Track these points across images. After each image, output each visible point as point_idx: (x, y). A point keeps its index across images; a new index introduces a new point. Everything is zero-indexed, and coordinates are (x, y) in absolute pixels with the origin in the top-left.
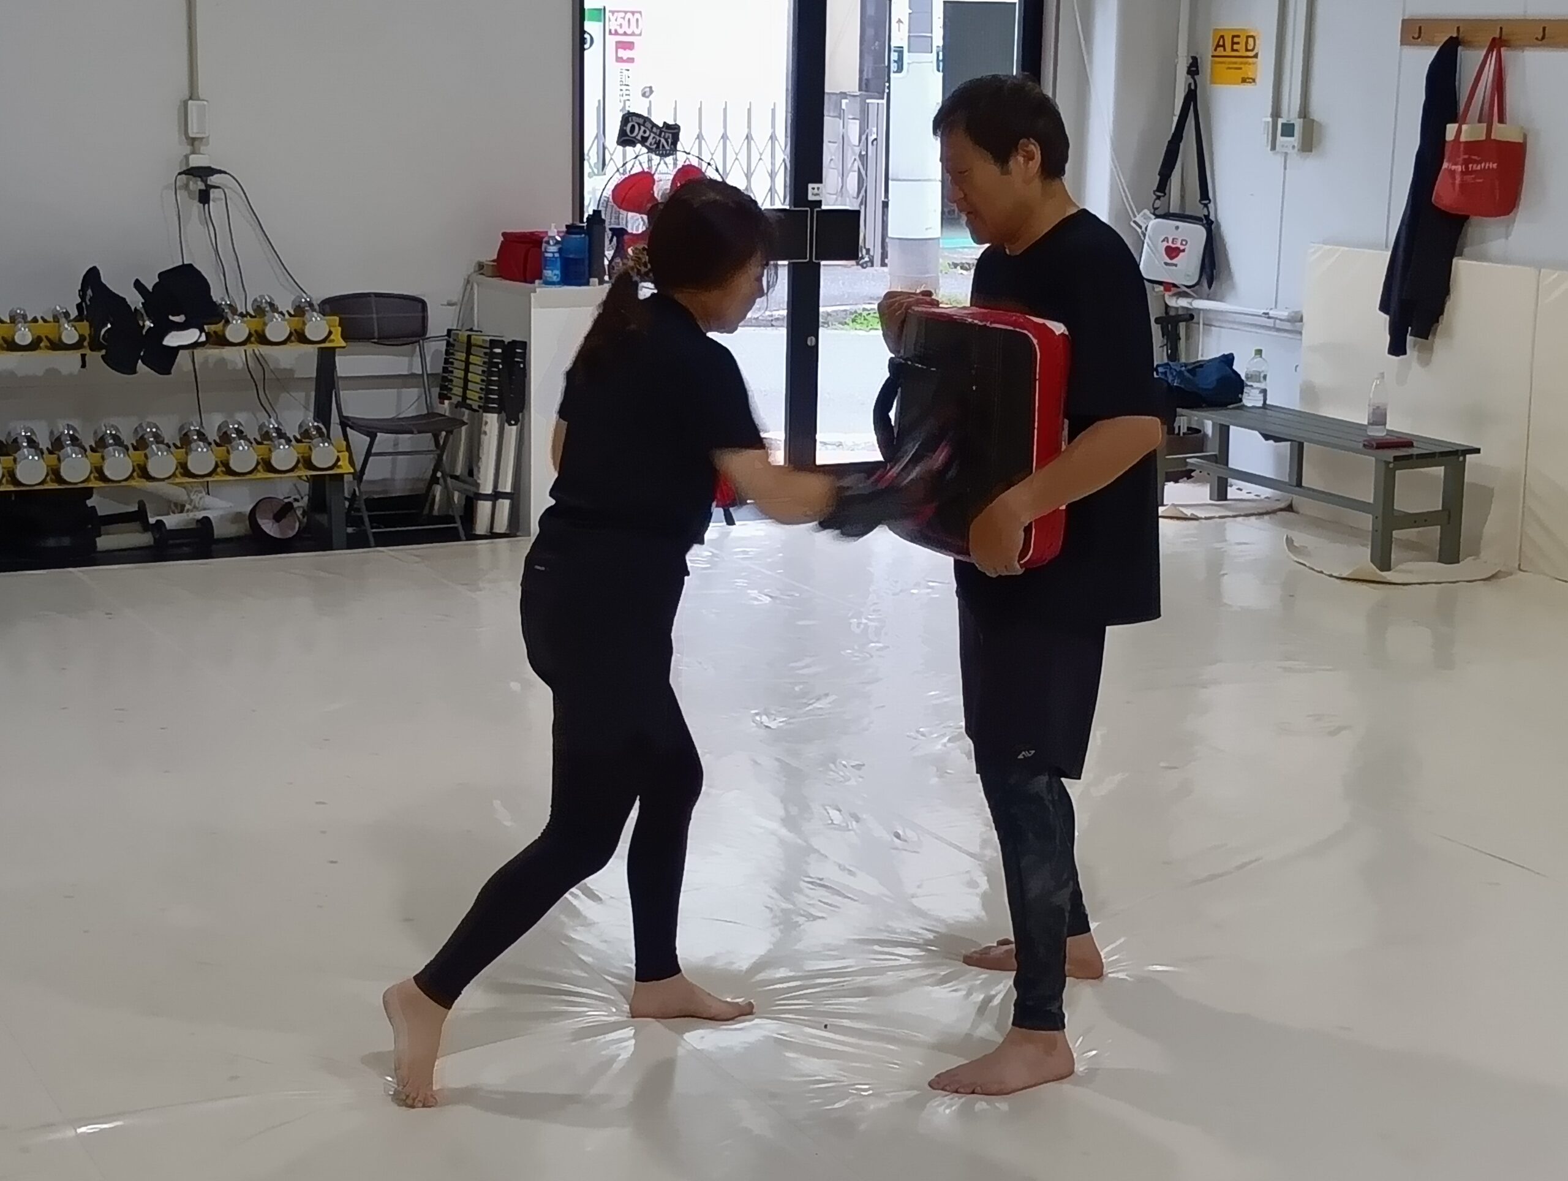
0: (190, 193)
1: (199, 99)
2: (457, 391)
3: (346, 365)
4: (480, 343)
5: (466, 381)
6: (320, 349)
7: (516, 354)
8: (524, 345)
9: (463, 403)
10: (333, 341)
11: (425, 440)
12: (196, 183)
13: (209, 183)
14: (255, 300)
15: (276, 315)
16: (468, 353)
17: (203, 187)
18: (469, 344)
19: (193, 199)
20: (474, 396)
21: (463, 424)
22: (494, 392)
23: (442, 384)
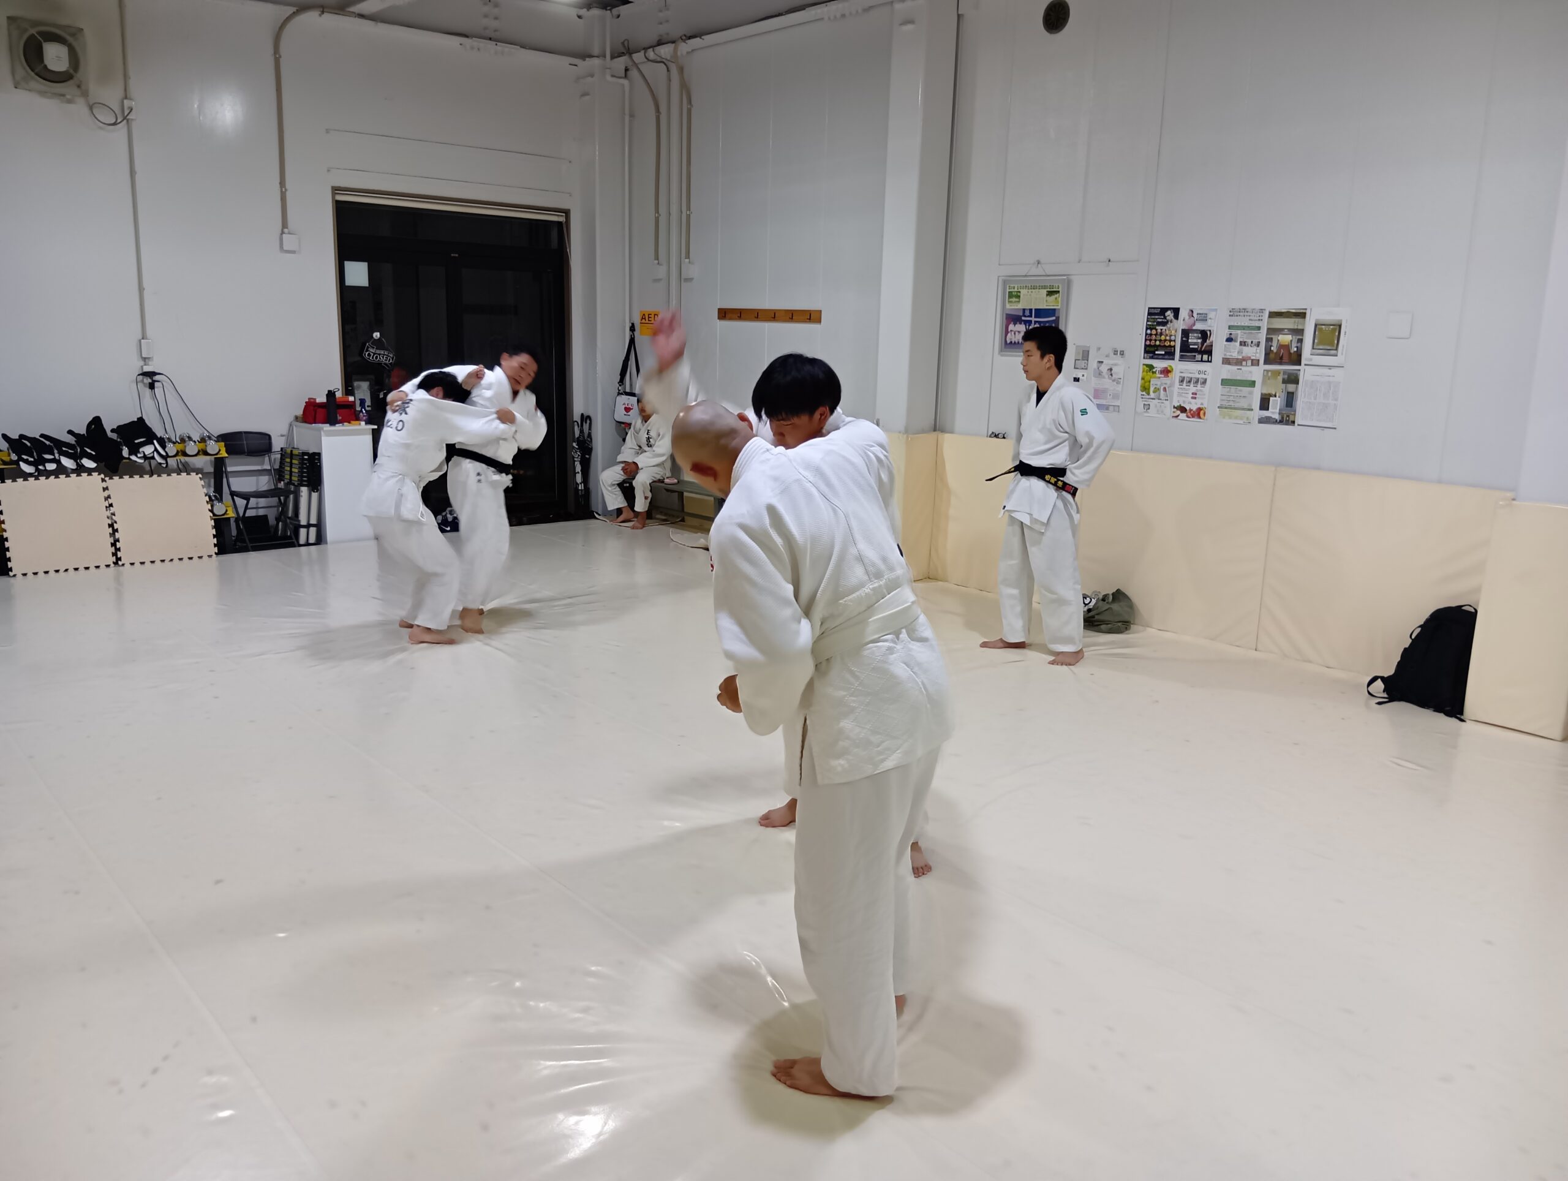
0: (144, 384)
1: (146, 339)
3: (233, 466)
4: (297, 453)
5: (291, 472)
6: (215, 458)
7: (316, 459)
8: (319, 454)
9: (290, 482)
10: (221, 454)
11: (273, 501)
12: (147, 379)
13: (154, 379)
14: (180, 436)
15: (191, 442)
16: (292, 459)
17: (150, 381)
18: (292, 455)
19: (146, 387)
20: (295, 479)
21: (292, 492)
22: (305, 477)
23: (279, 474)
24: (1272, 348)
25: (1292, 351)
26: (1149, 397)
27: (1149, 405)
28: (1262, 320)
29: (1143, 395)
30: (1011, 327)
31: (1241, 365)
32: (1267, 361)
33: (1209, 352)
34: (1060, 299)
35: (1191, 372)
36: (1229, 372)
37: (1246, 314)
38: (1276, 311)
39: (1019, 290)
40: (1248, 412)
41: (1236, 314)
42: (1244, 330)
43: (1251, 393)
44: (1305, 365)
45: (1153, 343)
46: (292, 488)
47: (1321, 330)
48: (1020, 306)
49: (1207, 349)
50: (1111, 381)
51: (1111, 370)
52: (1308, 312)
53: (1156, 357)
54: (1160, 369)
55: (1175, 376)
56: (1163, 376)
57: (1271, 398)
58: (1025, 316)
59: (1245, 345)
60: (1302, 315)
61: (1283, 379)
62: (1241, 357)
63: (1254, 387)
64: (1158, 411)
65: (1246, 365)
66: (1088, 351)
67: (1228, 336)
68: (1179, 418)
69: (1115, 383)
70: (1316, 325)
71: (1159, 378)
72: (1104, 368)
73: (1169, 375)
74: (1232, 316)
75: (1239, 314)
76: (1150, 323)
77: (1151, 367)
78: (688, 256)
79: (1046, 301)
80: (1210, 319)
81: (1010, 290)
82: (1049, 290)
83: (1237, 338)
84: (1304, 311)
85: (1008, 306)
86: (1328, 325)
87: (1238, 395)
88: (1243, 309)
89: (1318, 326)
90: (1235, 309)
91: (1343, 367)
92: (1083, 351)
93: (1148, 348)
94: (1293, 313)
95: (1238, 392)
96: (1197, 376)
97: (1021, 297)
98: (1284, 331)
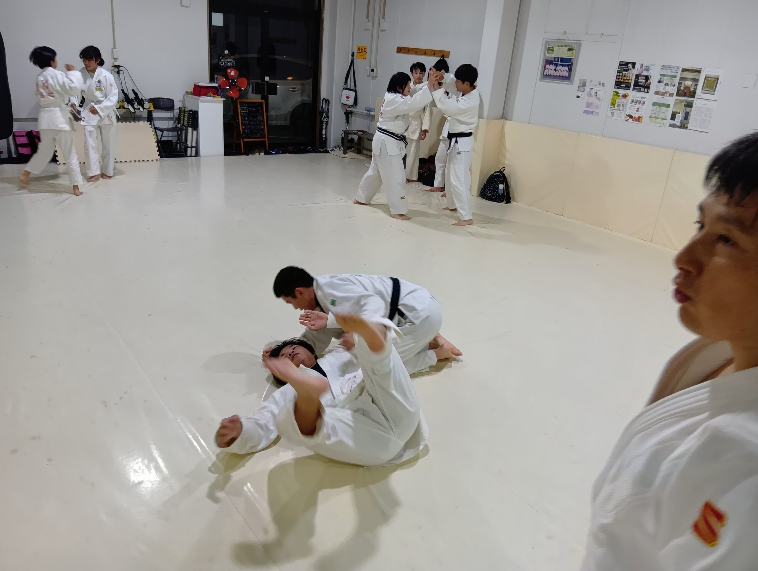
0: (115, 71)
1: (116, 48)
2: (182, 122)
3: (155, 115)
4: (187, 111)
6: (148, 111)
7: (196, 114)
8: (197, 112)
9: (183, 125)
10: (151, 109)
11: (175, 133)
13: (119, 69)
16: (184, 113)
17: (117, 70)
18: (184, 111)
19: (115, 73)
20: (186, 123)
21: (184, 130)
22: (190, 123)
23: (178, 120)
24: (681, 88)
25: (691, 90)
26: (614, 109)
27: (614, 113)
28: (678, 72)
29: (612, 107)
30: (547, 66)
31: (664, 96)
32: (678, 95)
33: (648, 87)
34: (574, 53)
35: (638, 97)
36: (658, 99)
37: (670, 68)
38: (686, 68)
39: (554, 47)
40: (665, 120)
42: (668, 77)
43: (667, 111)
44: (697, 98)
45: (620, 80)
46: (184, 128)
47: (708, 80)
48: (553, 56)
49: (647, 85)
50: (596, 99)
51: (596, 93)
52: (702, 70)
53: (621, 88)
54: (622, 94)
55: (630, 98)
56: (623, 98)
57: (677, 114)
58: (555, 61)
59: (667, 85)
60: (698, 71)
61: (685, 105)
62: (664, 91)
63: (669, 108)
64: (618, 116)
65: (667, 96)
66: (586, 82)
67: (659, 80)
68: (628, 121)
69: (598, 100)
71: (621, 99)
72: (593, 92)
73: (626, 98)
74: (663, 69)
75: (666, 68)
76: (619, 70)
77: (617, 93)
78: (384, 18)
79: (567, 54)
80: (651, 70)
81: (549, 47)
82: (569, 48)
83: (663, 81)
84: (700, 69)
86: (712, 78)
87: (660, 111)
88: (669, 66)
89: (707, 78)
90: (664, 65)
91: (716, 101)
92: (583, 82)
93: (617, 83)
94: (695, 70)
95: (660, 110)
96: (641, 99)
97: (554, 50)
98: (688, 79)
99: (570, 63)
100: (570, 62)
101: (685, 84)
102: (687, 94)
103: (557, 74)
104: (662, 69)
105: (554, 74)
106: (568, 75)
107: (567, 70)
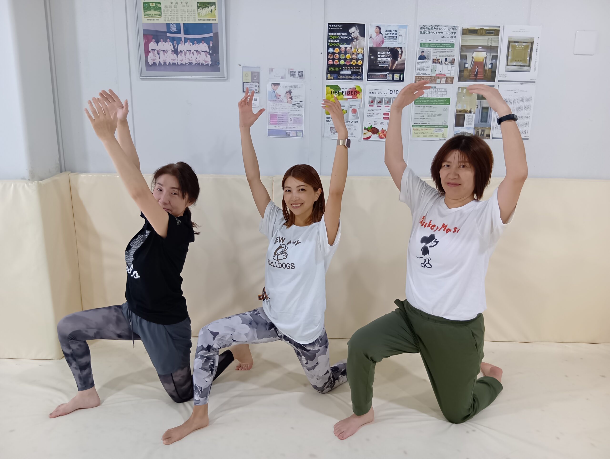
24: (466, 66)
25: (487, 68)
28: (455, 37)
31: (436, 83)
32: (461, 79)
34: (216, 12)
35: (382, 91)
37: (438, 31)
38: (469, 28)
40: (443, 129)
41: (427, 31)
42: (437, 47)
43: (446, 111)
44: (499, 81)
45: (336, 62)
47: (514, 47)
48: (162, 20)
49: (399, 67)
50: (291, 105)
51: (290, 92)
52: (501, 29)
53: (341, 77)
54: (347, 90)
55: (366, 96)
56: (351, 97)
57: (466, 114)
58: (171, 32)
59: (438, 63)
60: (495, 32)
62: (434, 75)
63: (449, 104)
65: (441, 83)
66: (258, 73)
67: (421, 54)
68: (371, 139)
69: (296, 107)
70: (509, 43)
71: (347, 99)
72: (281, 91)
73: (357, 96)
74: (424, 32)
75: (431, 31)
76: (332, 41)
77: (336, 89)
79: (198, 14)
80: (401, 36)
81: (146, 1)
83: (429, 55)
84: (497, 28)
85: (145, 20)
86: (521, 42)
87: (433, 113)
88: (436, 26)
89: (511, 44)
90: (426, 26)
91: (535, 82)
92: (252, 72)
93: (331, 68)
94: (486, 30)
95: (433, 110)
96: (389, 95)
97: (163, 8)
98: (477, 48)
99: (211, 35)
100: (212, 32)
101: (473, 58)
102: (480, 76)
103: (182, 60)
104: (421, 33)
105: (174, 60)
106: (211, 61)
107: (208, 51)
